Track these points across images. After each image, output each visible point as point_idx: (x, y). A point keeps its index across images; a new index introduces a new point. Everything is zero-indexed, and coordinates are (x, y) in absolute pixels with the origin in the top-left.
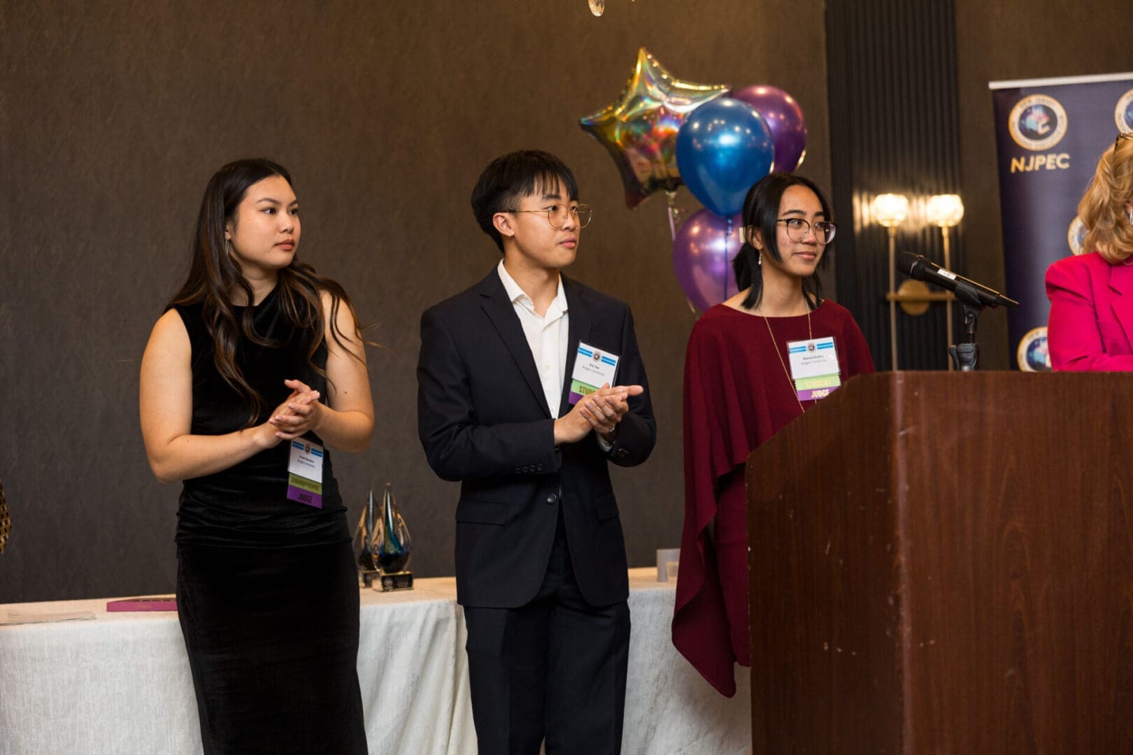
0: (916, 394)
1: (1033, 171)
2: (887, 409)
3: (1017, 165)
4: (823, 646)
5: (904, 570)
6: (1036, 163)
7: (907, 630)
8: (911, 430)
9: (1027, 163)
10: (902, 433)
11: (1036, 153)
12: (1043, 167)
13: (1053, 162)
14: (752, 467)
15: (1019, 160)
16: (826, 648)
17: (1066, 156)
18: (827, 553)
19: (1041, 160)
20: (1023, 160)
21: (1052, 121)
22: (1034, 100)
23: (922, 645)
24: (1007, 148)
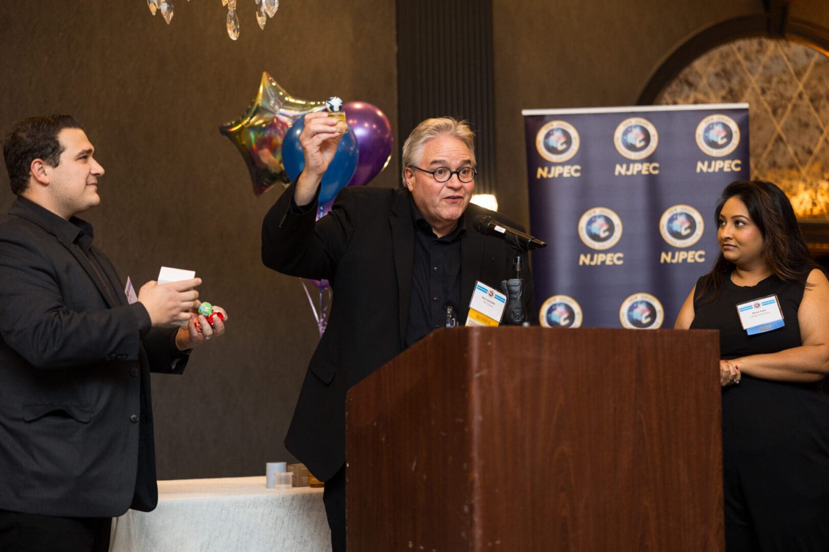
0: (489, 343)
1: (554, 178)
2: (465, 355)
3: (541, 173)
4: (408, 544)
5: (477, 484)
6: (556, 172)
7: (478, 532)
8: (484, 372)
9: (549, 172)
10: (477, 375)
11: (556, 164)
12: (561, 175)
13: (569, 172)
14: (351, 400)
15: (543, 169)
16: (411, 545)
17: (578, 167)
18: (413, 468)
19: (559, 170)
20: (546, 169)
21: (568, 141)
22: (555, 124)
23: (490, 544)
24: (534, 160)
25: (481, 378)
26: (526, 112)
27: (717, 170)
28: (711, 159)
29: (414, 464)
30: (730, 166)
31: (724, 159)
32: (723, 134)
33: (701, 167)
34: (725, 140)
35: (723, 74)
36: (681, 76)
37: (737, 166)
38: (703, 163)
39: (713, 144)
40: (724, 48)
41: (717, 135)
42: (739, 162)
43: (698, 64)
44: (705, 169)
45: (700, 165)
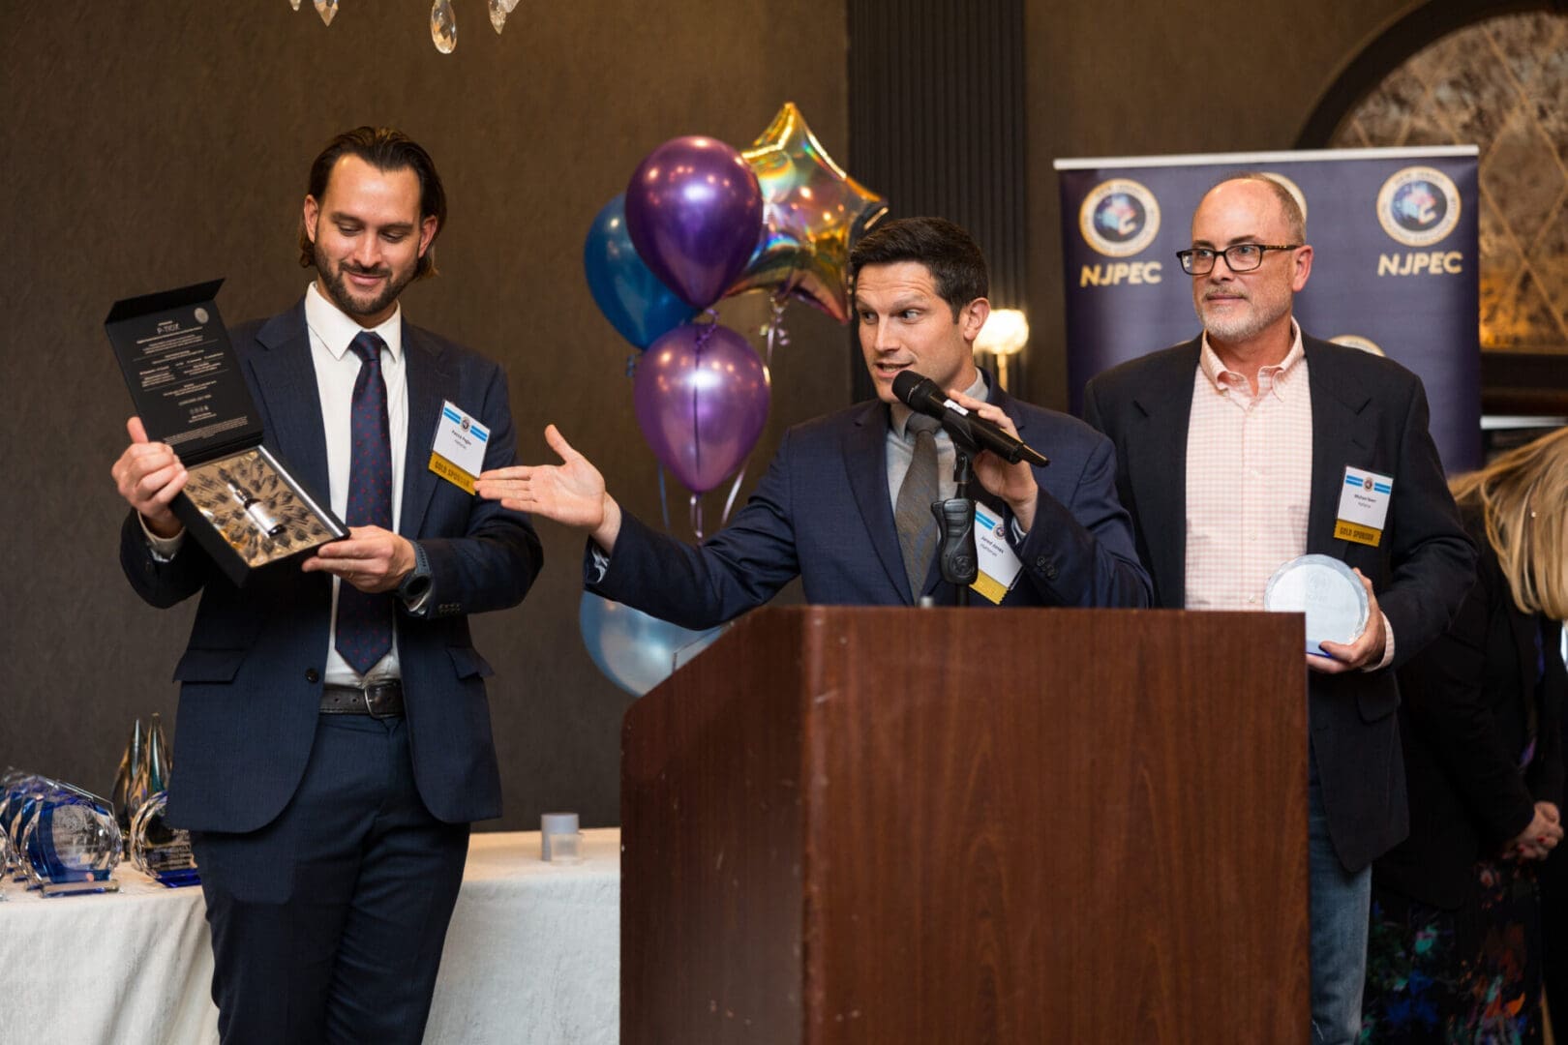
0: (843, 641)
1: (1111, 285)
2: (798, 663)
3: (1089, 276)
4: (709, 1005)
5: (816, 905)
6: (1115, 274)
7: (817, 995)
8: (832, 694)
9: (1103, 274)
10: (820, 700)
11: (1116, 260)
12: (1124, 280)
13: (1140, 274)
14: (630, 728)
15: (1092, 270)
16: (713, 1008)
17: (1157, 266)
18: (718, 866)
19: (1122, 271)
20: (1098, 269)
21: (1139, 217)
22: (1116, 186)
23: (839, 1018)
24: (1077, 253)
25: (825, 705)
26: (1061, 164)
27: (1416, 271)
28: (1404, 250)
29: (720, 858)
30: (1440, 264)
31: (1429, 250)
32: (1429, 203)
33: (1387, 265)
34: (1432, 216)
35: (1465, 82)
36: (1385, 86)
37: (1454, 263)
38: (1391, 259)
39: (1410, 223)
40: (1468, 34)
41: (1418, 205)
42: (1458, 256)
43: (1418, 65)
44: (1394, 269)
45: (1384, 261)
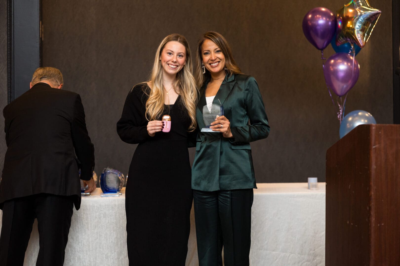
0: (380, 132)
2: (368, 138)
4: (347, 222)
5: (373, 197)
7: (373, 219)
8: (377, 146)
14: (328, 154)
23: (379, 225)
25: (375, 148)
29: (350, 186)
